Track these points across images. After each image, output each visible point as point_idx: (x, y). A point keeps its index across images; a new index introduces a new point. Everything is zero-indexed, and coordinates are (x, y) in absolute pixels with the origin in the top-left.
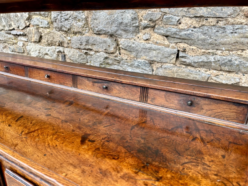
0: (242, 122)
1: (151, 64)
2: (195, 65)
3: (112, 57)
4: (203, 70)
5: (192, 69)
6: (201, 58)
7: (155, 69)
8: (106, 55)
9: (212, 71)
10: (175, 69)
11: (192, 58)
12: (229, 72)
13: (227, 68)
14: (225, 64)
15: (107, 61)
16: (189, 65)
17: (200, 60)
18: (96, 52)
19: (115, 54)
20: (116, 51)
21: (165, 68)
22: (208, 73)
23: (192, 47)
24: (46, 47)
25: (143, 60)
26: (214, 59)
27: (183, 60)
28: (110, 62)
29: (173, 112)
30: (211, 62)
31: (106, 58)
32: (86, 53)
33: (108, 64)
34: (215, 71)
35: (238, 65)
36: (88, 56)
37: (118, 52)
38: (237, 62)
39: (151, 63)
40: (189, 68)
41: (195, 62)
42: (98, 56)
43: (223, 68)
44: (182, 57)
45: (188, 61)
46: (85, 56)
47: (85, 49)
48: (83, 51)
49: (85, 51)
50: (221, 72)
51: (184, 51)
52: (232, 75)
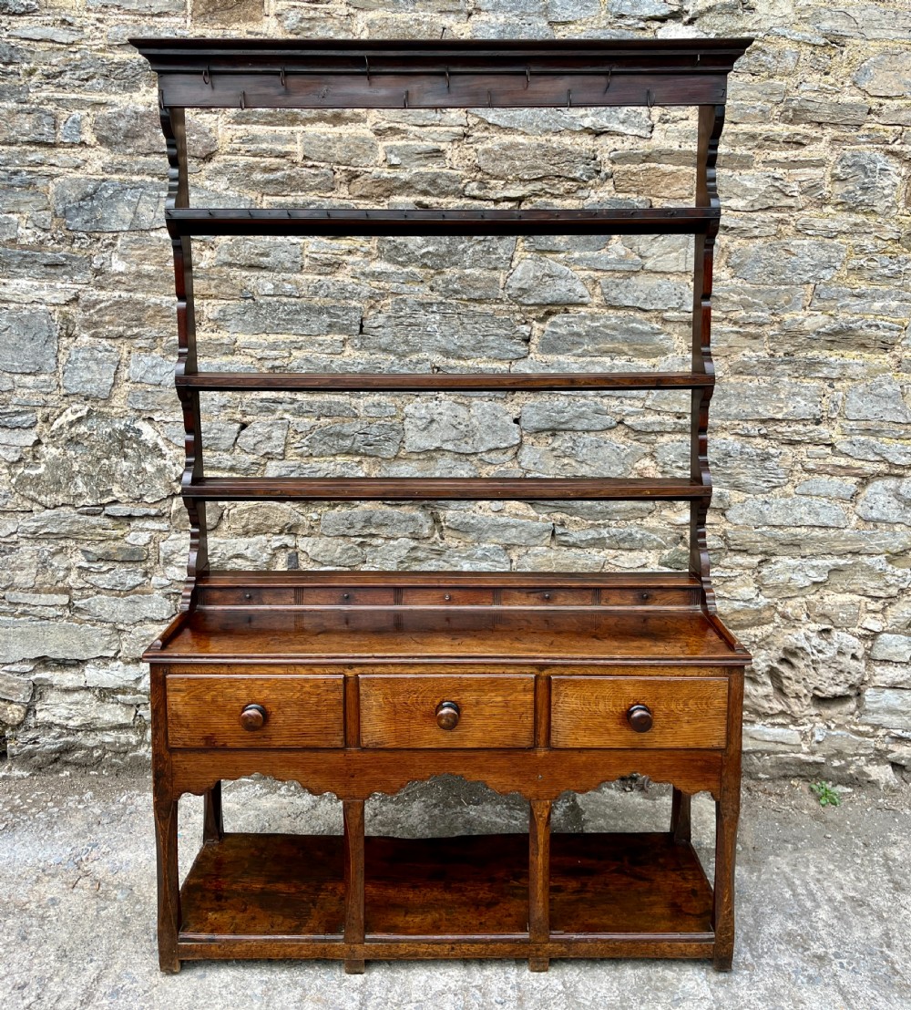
0: (689, 604)
1: (506, 549)
2: (583, 545)
3: (425, 546)
4: (594, 551)
5: (579, 551)
6: (588, 534)
7: (515, 558)
8: (413, 544)
9: (607, 551)
10: (552, 554)
11: (576, 535)
12: (631, 550)
13: (627, 545)
14: (623, 540)
15: (413, 554)
16: (574, 545)
17: (589, 537)
18: (386, 539)
19: (432, 540)
20: (433, 534)
21: (536, 555)
22: (602, 554)
23: (573, 518)
24: (234, 541)
25: (492, 545)
26: (608, 533)
27: (564, 538)
28: (420, 554)
29: (630, 608)
30: (604, 538)
31: (414, 549)
32: (362, 544)
33: (416, 559)
34: (611, 551)
35: (641, 539)
36: (368, 549)
37: (437, 535)
38: (639, 536)
39: (507, 547)
40: (573, 550)
41: (581, 541)
42: (393, 546)
43: (622, 545)
44: (562, 534)
45: (571, 540)
46: (359, 550)
47: (359, 536)
48: (353, 539)
49: (360, 540)
50: (620, 552)
51: (562, 524)
52: (635, 554)
